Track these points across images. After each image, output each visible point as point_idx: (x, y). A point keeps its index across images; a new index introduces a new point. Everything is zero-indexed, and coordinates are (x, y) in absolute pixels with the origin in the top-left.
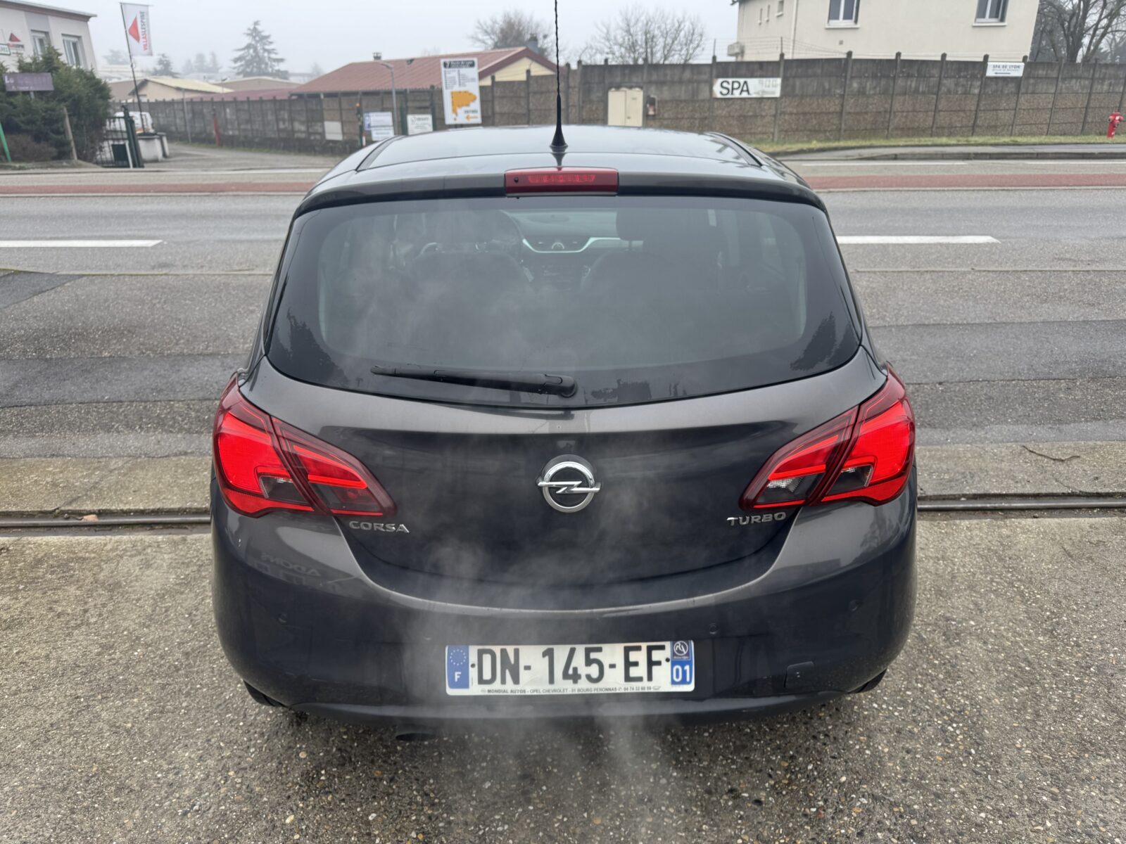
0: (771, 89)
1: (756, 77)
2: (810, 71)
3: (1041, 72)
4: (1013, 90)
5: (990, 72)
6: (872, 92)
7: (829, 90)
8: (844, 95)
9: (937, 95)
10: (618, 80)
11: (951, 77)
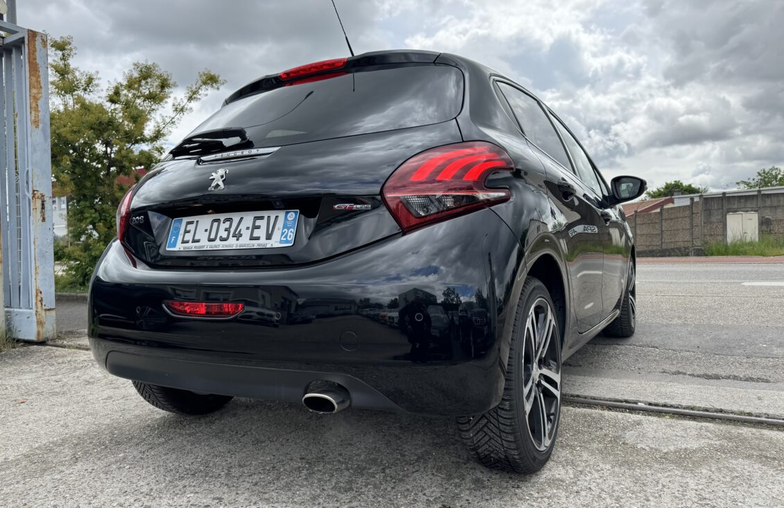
10: (735, 206)
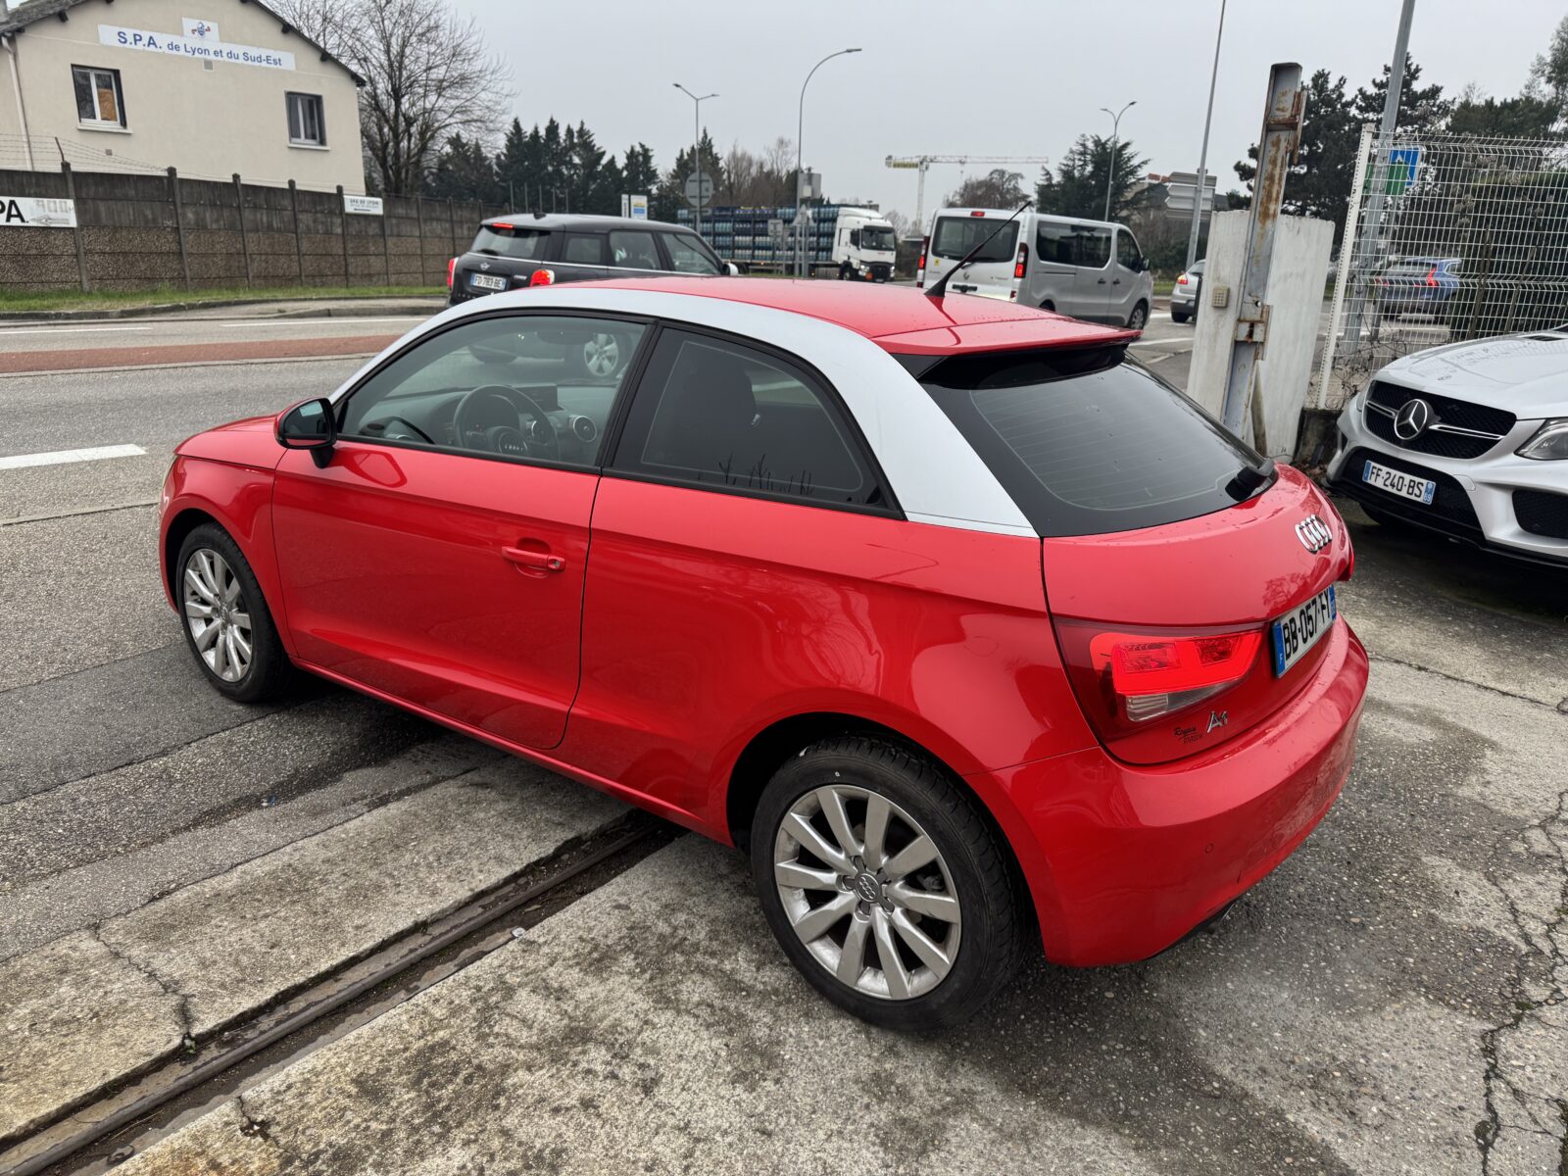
0: (60, 215)
1: (29, 196)
2: (118, 192)
3: (401, 211)
4: (377, 231)
5: (349, 208)
6: (215, 226)
7: (154, 220)
8: (178, 228)
9: (296, 233)
11: (306, 211)
